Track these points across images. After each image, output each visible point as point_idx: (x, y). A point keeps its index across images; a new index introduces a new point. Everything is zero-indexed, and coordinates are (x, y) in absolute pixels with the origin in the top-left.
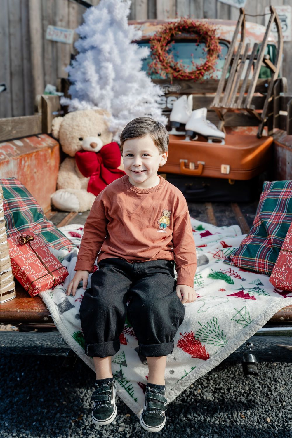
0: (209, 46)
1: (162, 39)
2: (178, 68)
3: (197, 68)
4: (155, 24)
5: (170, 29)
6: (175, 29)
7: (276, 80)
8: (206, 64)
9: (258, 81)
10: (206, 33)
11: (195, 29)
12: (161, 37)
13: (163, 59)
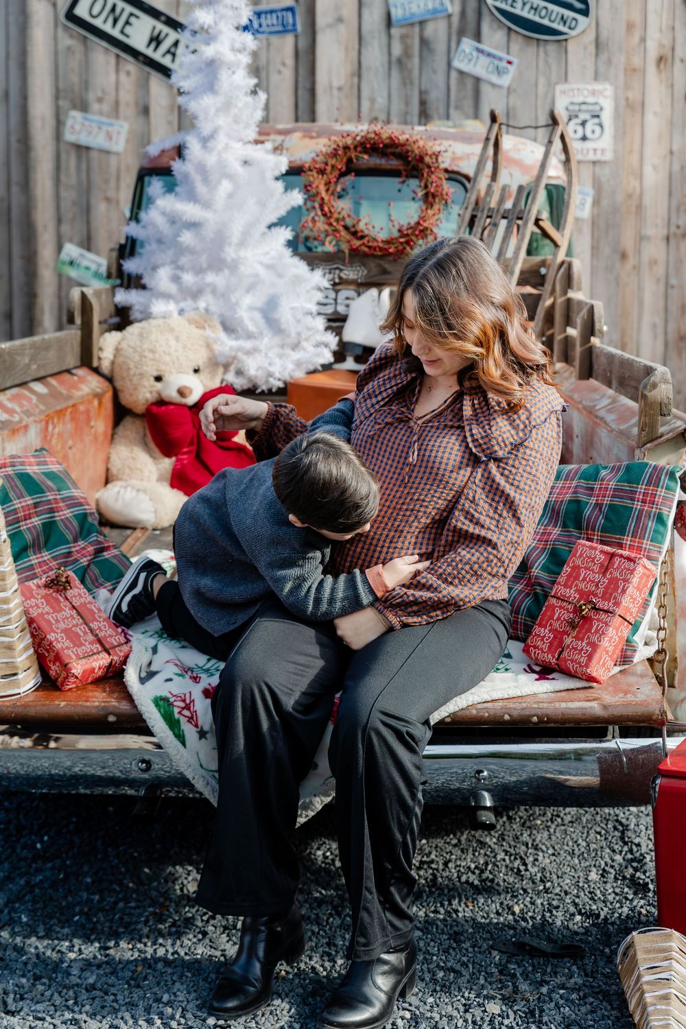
0: (426, 187)
1: (329, 168)
2: (362, 231)
3: (400, 231)
4: (314, 134)
5: (346, 148)
6: (355, 147)
7: (563, 263)
8: (418, 223)
9: (525, 261)
10: (421, 159)
11: (398, 150)
12: (326, 164)
13: (330, 212)
